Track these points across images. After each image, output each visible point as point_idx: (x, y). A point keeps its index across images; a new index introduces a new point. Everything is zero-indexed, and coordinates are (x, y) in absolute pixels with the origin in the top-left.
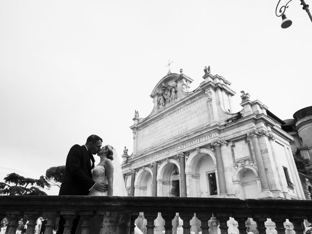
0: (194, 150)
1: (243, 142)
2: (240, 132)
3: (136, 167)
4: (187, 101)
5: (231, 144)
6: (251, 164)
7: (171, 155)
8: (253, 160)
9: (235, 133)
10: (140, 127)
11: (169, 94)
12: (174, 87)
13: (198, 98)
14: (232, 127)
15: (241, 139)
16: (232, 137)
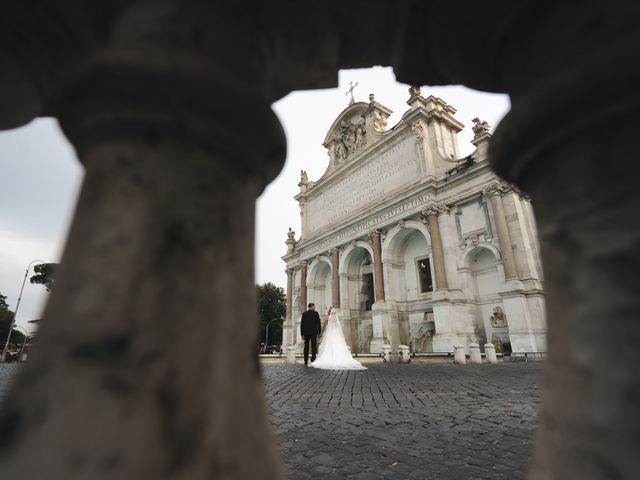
0: (395, 224)
1: (476, 206)
2: (471, 188)
3: (307, 257)
4: (382, 146)
5: (455, 210)
6: (489, 240)
7: (359, 235)
8: (491, 233)
9: (463, 192)
10: (309, 195)
11: (352, 138)
12: (360, 126)
13: (399, 139)
14: (457, 182)
15: (473, 202)
16: (457, 198)
